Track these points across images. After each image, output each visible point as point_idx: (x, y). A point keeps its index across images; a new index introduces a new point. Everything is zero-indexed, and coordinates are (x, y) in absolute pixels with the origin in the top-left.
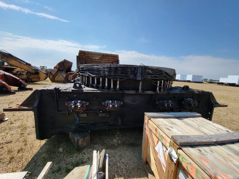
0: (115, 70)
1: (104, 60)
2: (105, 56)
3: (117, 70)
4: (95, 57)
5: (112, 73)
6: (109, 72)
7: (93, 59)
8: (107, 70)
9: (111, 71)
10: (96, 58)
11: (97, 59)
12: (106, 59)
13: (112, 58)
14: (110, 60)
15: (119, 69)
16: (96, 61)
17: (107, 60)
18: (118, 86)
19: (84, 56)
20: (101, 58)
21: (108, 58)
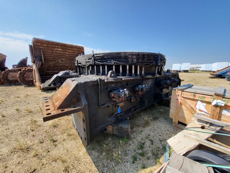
0: (142, 57)
1: (68, 52)
2: (69, 47)
3: (144, 57)
4: (56, 48)
5: (140, 60)
6: (138, 59)
7: (54, 50)
8: (136, 57)
9: (139, 59)
10: (59, 49)
11: (59, 51)
12: (70, 51)
13: (77, 50)
14: (75, 52)
15: (145, 56)
16: (59, 53)
17: (72, 52)
18: (143, 72)
19: (41, 46)
20: (65, 49)
21: (72, 50)
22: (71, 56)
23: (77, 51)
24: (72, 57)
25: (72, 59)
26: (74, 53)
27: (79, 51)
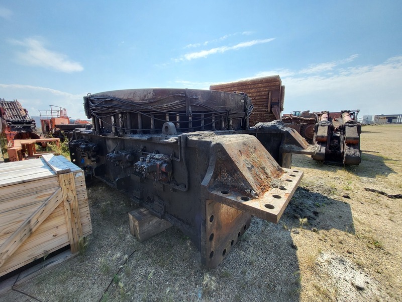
13: (265, 85)
20: (244, 89)
21: (256, 88)
22: (257, 98)
23: (266, 87)
24: (258, 100)
25: (259, 103)
26: (260, 92)
27: (270, 86)
